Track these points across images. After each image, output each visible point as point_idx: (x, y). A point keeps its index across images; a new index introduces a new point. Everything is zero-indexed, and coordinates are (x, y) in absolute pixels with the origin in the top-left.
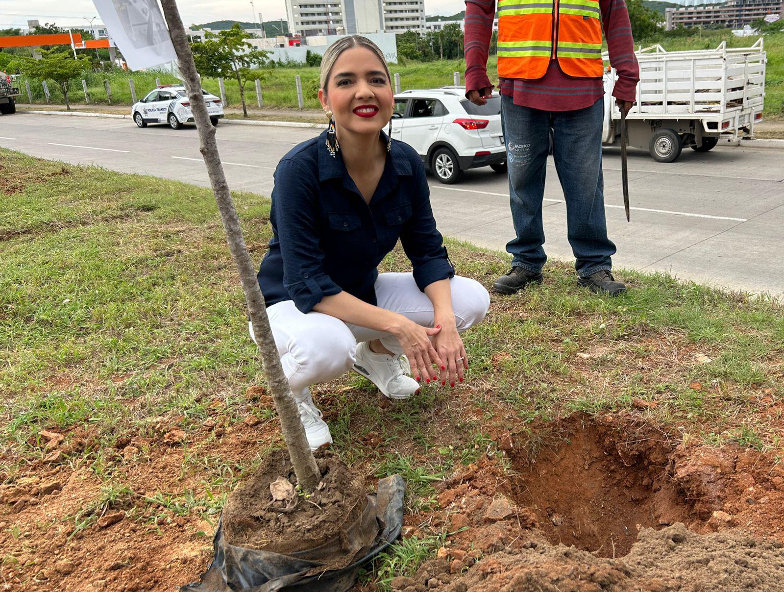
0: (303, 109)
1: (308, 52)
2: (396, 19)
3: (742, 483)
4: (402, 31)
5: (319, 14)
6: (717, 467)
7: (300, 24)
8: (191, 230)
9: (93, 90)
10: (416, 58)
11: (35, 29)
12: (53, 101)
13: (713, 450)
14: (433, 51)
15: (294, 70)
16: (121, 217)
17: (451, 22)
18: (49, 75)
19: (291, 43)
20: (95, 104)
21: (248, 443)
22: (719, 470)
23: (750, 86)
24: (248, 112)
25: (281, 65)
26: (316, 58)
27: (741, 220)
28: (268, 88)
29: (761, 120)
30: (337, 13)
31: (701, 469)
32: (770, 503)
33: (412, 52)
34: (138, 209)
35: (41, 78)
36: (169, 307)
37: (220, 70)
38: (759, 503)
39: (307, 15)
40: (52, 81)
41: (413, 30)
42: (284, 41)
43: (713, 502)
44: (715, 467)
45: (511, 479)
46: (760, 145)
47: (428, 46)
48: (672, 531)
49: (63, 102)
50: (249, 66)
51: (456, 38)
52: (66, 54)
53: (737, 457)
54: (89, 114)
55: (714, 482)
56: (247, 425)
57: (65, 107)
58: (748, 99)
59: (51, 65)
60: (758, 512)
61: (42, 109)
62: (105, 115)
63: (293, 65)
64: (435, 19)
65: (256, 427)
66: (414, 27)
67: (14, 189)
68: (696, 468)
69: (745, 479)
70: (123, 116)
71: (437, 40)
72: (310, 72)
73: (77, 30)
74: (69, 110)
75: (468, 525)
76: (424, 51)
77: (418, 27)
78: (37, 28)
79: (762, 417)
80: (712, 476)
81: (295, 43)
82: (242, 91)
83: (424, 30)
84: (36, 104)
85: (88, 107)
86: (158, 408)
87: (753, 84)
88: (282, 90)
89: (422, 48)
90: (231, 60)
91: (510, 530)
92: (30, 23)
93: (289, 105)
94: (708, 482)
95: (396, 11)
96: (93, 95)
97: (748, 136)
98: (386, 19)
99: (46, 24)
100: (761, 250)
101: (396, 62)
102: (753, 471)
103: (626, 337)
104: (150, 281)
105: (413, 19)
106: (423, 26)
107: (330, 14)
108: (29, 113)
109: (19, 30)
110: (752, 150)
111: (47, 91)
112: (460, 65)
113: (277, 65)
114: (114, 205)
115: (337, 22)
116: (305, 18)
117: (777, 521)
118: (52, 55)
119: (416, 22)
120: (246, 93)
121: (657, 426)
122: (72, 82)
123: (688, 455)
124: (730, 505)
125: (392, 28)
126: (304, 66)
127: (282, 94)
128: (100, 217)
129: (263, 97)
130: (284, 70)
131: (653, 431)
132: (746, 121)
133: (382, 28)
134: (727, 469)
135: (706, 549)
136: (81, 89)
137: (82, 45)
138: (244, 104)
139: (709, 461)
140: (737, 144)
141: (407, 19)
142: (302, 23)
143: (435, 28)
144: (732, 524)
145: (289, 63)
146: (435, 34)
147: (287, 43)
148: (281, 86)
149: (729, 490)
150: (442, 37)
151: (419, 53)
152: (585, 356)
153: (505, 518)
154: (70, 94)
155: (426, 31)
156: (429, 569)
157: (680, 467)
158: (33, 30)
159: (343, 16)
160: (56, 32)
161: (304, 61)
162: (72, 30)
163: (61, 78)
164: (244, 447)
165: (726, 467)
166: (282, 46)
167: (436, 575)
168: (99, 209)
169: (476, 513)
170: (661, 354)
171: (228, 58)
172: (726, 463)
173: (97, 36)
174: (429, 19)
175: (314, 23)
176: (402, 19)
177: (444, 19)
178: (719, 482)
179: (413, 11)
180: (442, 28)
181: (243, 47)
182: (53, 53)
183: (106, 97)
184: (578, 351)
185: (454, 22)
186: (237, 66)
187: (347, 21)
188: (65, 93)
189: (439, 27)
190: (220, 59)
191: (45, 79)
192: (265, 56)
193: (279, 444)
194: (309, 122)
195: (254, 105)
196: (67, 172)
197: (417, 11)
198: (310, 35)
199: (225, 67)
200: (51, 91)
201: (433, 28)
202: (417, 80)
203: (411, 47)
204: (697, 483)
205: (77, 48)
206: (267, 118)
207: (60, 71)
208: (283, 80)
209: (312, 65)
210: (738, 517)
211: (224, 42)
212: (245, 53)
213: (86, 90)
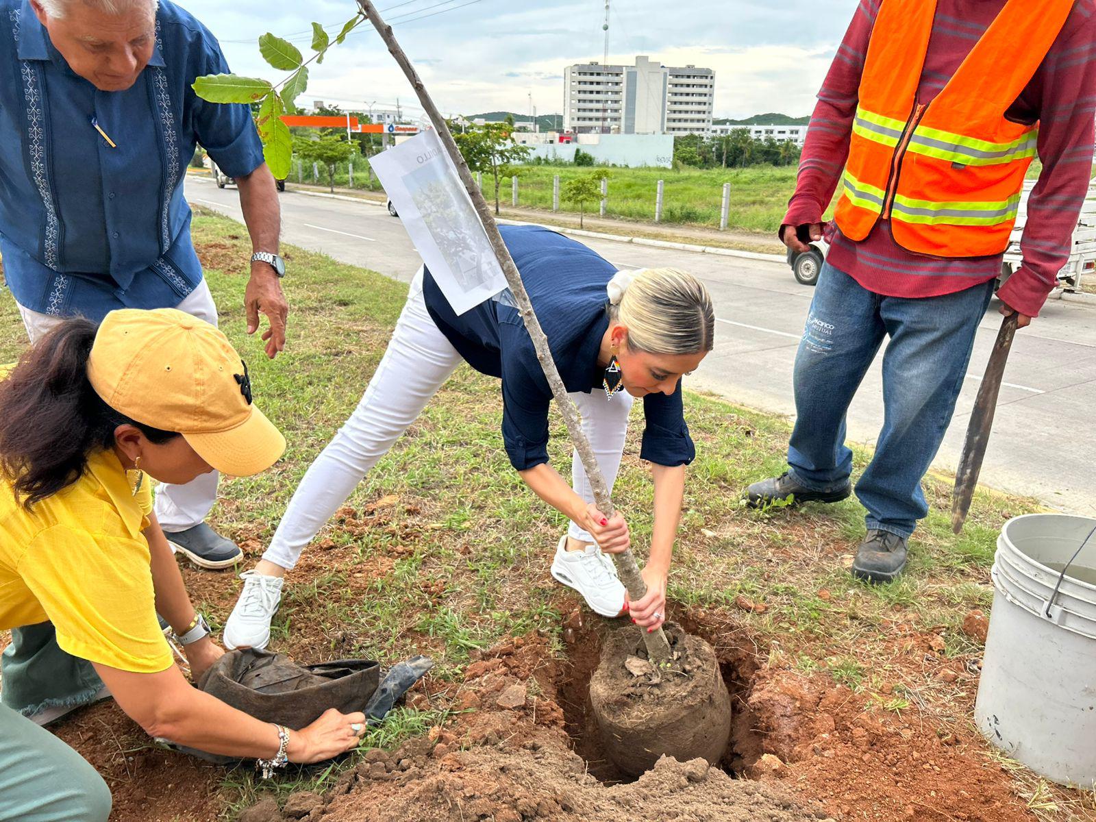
0: (557, 211)
1: (578, 151)
2: (680, 120)
3: (818, 725)
4: (683, 134)
5: (597, 110)
6: (797, 699)
7: (576, 119)
8: (374, 331)
9: (360, 175)
10: (695, 163)
11: (318, 110)
12: (320, 183)
13: (799, 678)
14: (714, 158)
15: (558, 169)
16: (316, 309)
17: (739, 127)
18: (320, 157)
19: (561, 139)
20: (358, 189)
21: (314, 567)
22: (798, 704)
23: (1081, 227)
24: (501, 210)
25: (547, 162)
26: (585, 158)
27: (1036, 391)
28: (527, 186)
29: (1092, 270)
30: (616, 111)
31: (777, 698)
32: (834, 758)
33: (692, 157)
34: (335, 302)
35: (312, 159)
36: (311, 409)
37: (478, 164)
38: (823, 756)
39: (584, 110)
40: (322, 163)
41: (696, 133)
42: (554, 137)
43: (782, 741)
44: (794, 698)
45: (557, 663)
46: (1089, 301)
47: (709, 152)
48: (689, 767)
49: (330, 185)
50: (508, 162)
51: (743, 145)
52: (337, 137)
53: (824, 693)
54: (349, 198)
55: (789, 717)
56: (321, 548)
57: (329, 189)
58: (1077, 243)
59: (324, 147)
60: (817, 767)
61: (308, 190)
62: (364, 201)
63: (559, 163)
64: (724, 122)
65: (328, 551)
66: (698, 129)
67: (235, 269)
68: (771, 695)
69: (824, 721)
70: (380, 203)
71: (721, 145)
72: (575, 172)
73: (357, 114)
74: (332, 192)
75: (477, 706)
76: (705, 157)
77: (703, 130)
78: (321, 109)
79: (887, 648)
80: (789, 709)
81: (565, 140)
82: (497, 187)
83: (708, 134)
84: (304, 184)
85: (351, 191)
86: (249, 514)
87: (1086, 225)
88: (542, 189)
89: (703, 153)
90: (492, 154)
91: (514, 724)
92: (316, 103)
93: (544, 206)
94: (782, 716)
95: (680, 112)
96: (358, 179)
97: (1072, 288)
98: (669, 120)
99: (330, 106)
100: (1053, 432)
101: (670, 167)
102: (837, 714)
103: (766, 521)
104: (306, 379)
105: (698, 121)
106: (708, 130)
107: (609, 111)
108: (296, 193)
109: (304, 109)
110: (1076, 306)
111: (316, 172)
112: (737, 175)
113: (543, 162)
114: (314, 295)
115: (615, 119)
116: (582, 114)
117: (834, 783)
118: (325, 138)
119: (701, 125)
120: (502, 190)
121: (751, 635)
122: (339, 164)
123: (768, 677)
124: (799, 749)
125: (674, 129)
126: (571, 165)
127: (538, 194)
128: (296, 307)
129: (519, 195)
130: (547, 168)
131: (744, 640)
132: (1072, 269)
133: (662, 128)
134: (808, 705)
135: (723, 798)
136: (348, 173)
137: (358, 129)
138: (497, 201)
139: (789, 690)
140: (1058, 296)
141: (692, 120)
142: (578, 119)
143: (722, 132)
144: (779, 774)
145: (556, 160)
146: (720, 139)
147: (557, 140)
148: (540, 185)
149: (803, 731)
150: (728, 142)
151: (698, 158)
152: (709, 533)
153: (515, 708)
154: (336, 177)
155: (710, 134)
156: (407, 747)
157: (757, 689)
158: (317, 111)
159: (622, 113)
160: (338, 114)
161: (572, 160)
162: (350, 114)
163: (330, 160)
164: (307, 571)
165: (807, 702)
166: (551, 142)
167: (413, 756)
168: (299, 298)
169: (492, 695)
170: (803, 547)
171: (488, 152)
172: (809, 697)
173: (375, 121)
174: (716, 122)
175: (590, 119)
176: (686, 120)
177: (733, 122)
178: (795, 718)
179: (699, 112)
180: (729, 133)
181: (505, 142)
182: (326, 135)
183: (368, 182)
184: (702, 526)
185: (743, 127)
186: (498, 161)
187: (626, 119)
188: (331, 176)
189: (727, 131)
190: (480, 153)
191: (315, 160)
192: (526, 152)
193: (340, 575)
194: (559, 226)
195: (508, 203)
196: (288, 258)
197: (704, 112)
198: (582, 132)
199: (484, 161)
200: (321, 172)
201: (719, 132)
202: (685, 189)
203: (691, 152)
204: (768, 715)
205: (353, 131)
206: (518, 218)
207: (330, 153)
208: (545, 179)
209: (579, 165)
210: (792, 767)
211: (487, 135)
212: (506, 147)
213: (351, 174)
